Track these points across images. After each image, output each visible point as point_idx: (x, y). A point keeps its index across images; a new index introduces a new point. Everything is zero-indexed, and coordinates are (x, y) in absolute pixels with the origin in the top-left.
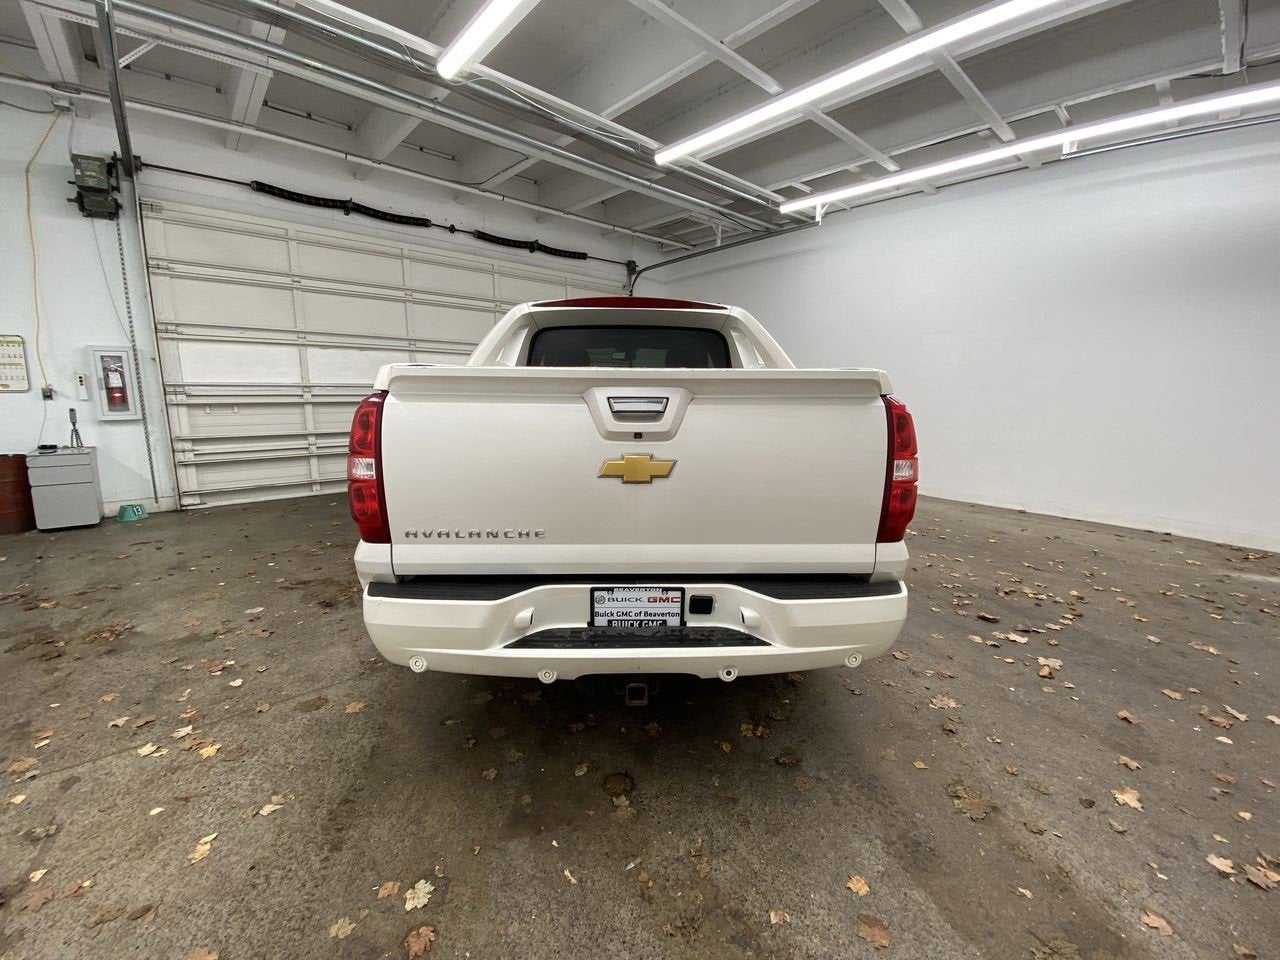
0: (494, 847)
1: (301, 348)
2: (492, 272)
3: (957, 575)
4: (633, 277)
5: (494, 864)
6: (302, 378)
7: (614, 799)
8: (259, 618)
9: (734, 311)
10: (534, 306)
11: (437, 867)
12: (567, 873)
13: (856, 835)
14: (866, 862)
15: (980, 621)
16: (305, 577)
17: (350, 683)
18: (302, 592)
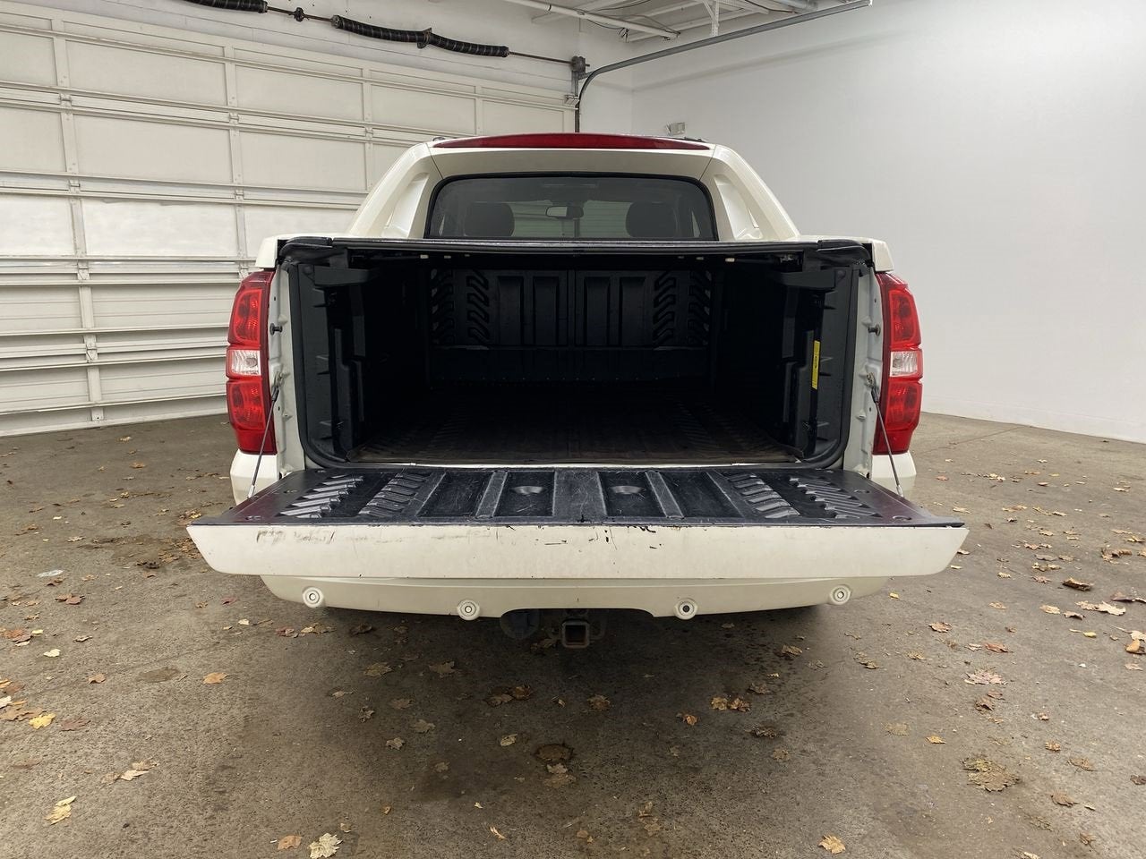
0: (406, 808)
1: (74, 202)
2: (360, 81)
3: (1049, 533)
4: (581, 83)
5: (409, 823)
6: (76, 248)
7: (549, 767)
8: (60, 582)
9: (718, 152)
10: (436, 146)
11: (342, 825)
12: (494, 830)
13: (839, 802)
14: (846, 826)
15: (1065, 588)
16: (111, 533)
17: (202, 653)
18: (112, 553)
